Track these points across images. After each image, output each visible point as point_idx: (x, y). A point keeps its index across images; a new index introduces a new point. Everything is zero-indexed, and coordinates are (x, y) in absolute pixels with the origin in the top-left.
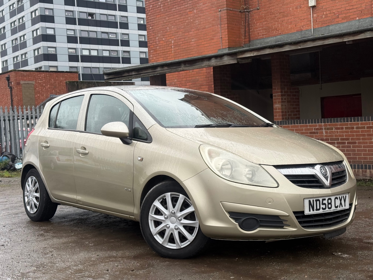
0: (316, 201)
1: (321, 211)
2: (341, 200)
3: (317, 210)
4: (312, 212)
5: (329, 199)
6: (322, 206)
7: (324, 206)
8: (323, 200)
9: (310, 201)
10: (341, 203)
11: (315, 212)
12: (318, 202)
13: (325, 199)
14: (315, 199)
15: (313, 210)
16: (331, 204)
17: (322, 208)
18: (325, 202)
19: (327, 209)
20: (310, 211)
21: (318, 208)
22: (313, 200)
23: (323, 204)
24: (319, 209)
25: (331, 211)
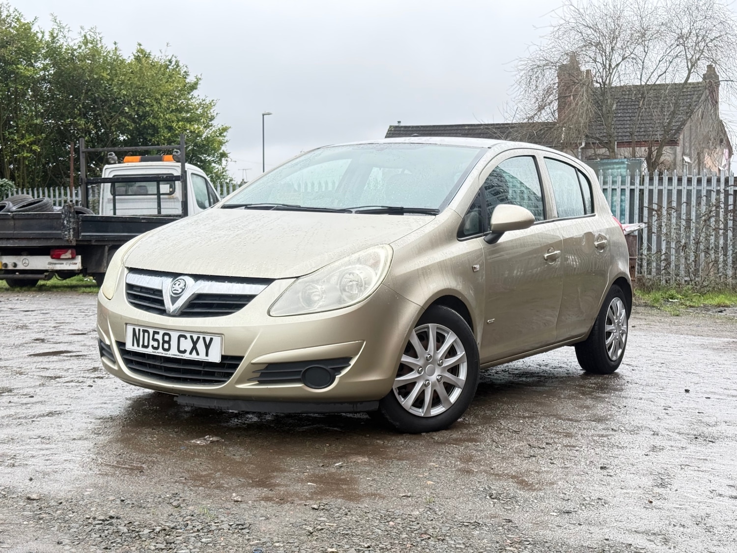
0: (144, 331)
1: (150, 351)
2: (195, 343)
3: (144, 346)
4: (135, 348)
5: (165, 334)
6: (152, 343)
7: (156, 344)
8: (155, 333)
9: (134, 329)
10: (194, 348)
11: (141, 350)
12: (146, 334)
13: (158, 333)
14: (141, 329)
15: (138, 346)
16: (169, 342)
17: (153, 346)
18: (159, 337)
19: (160, 350)
20: (133, 345)
21: (146, 344)
22: (139, 330)
23: (154, 340)
24: (147, 347)
25: (168, 356)
